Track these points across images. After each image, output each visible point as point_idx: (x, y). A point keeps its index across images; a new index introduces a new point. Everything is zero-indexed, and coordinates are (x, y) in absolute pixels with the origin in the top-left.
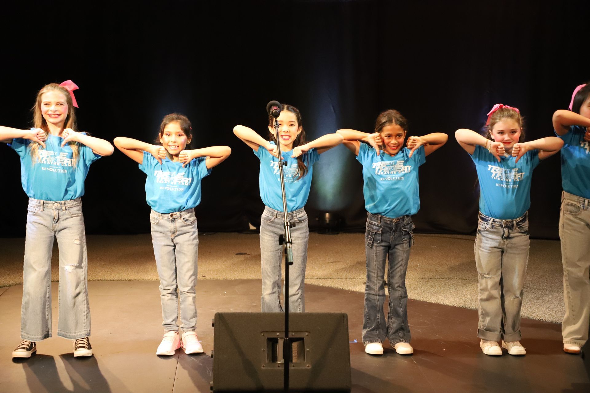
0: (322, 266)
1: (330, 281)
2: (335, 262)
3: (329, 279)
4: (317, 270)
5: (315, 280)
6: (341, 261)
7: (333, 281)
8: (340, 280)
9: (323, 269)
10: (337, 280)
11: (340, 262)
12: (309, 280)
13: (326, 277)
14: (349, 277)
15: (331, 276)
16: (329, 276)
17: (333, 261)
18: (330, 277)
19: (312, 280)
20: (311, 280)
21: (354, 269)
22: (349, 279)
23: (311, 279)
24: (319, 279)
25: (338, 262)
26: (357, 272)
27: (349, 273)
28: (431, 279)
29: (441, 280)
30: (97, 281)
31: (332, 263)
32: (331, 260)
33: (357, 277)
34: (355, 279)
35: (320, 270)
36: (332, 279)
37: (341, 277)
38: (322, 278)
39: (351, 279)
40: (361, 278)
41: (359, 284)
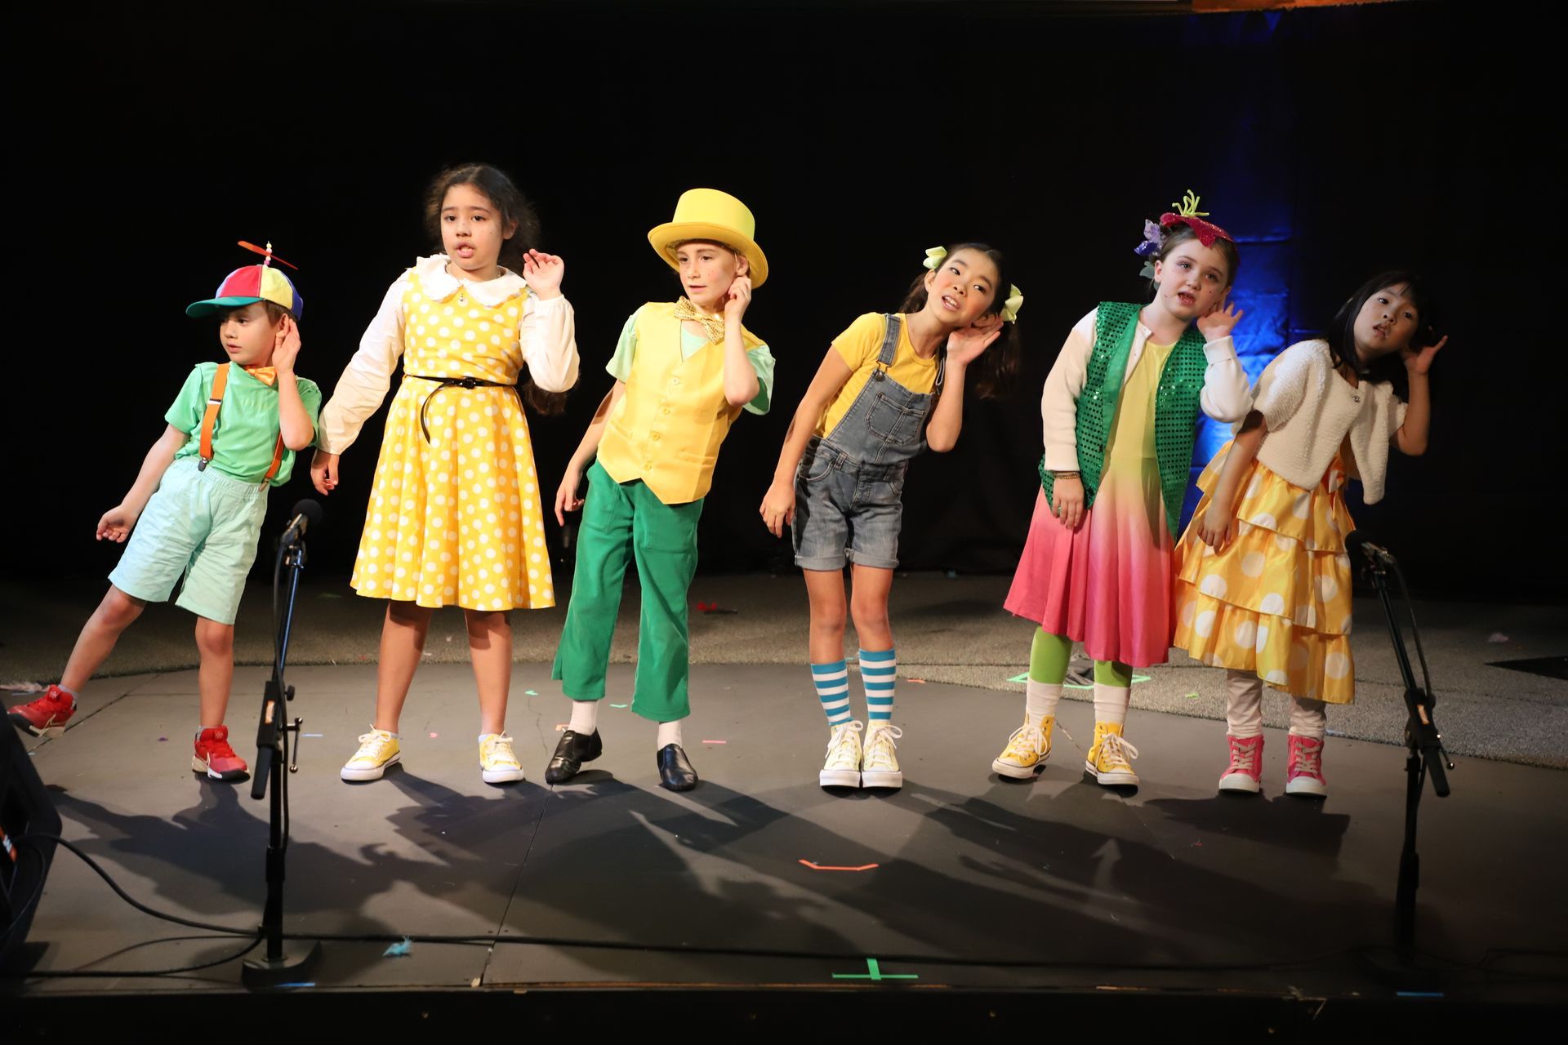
3: (928, 664)
7: (937, 669)
10: (948, 667)
13: (920, 661)
14: (977, 661)
15: (932, 658)
22: (977, 665)
24: (904, 664)
28: (1178, 667)
29: (1203, 669)
30: (367, 664)
33: (996, 662)
34: (990, 667)
35: (905, 646)
36: (935, 665)
37: (957, 662)
38: (912, 662)
39: (982, 665)
40: (1005, 663)
41: (1001, 675)
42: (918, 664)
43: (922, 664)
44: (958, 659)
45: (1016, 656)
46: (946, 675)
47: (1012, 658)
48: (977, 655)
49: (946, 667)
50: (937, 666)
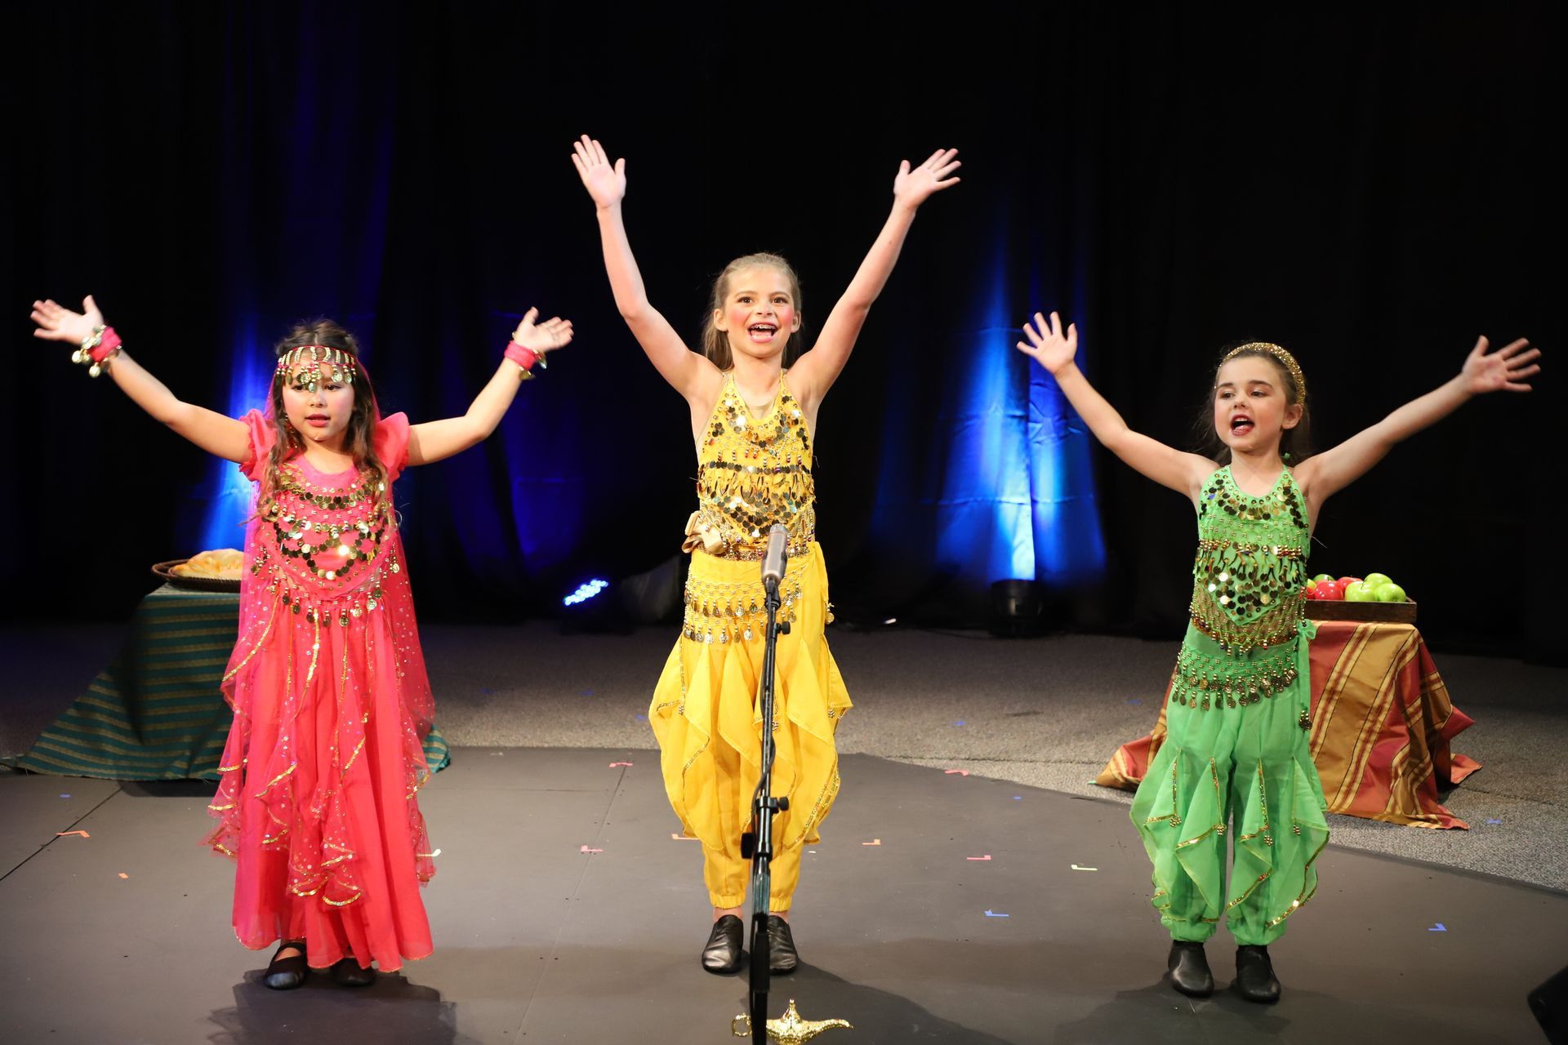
0: (987, 724)
1: (1000, 767)
2: (1027, 714)
3: (1000, 760)
4: (973, 736)
5: (960, 763)
6: (1043, 713)
7: (1009, 768)
8: (1027, 764)
9: (990, 732)
10: (1020, 764)
11: (1039, 713)
12: (945, 761)
13: (992, 756)
14: (1056, 757)
15: (1007, 752)
16: (1000, 753)
17: (1021, 712)
18: (1002, 756)
19: (954, 762)
20: (950, 762)
21: (1074, 735)
22: (1055, 762)
23: (951, 760)
24: (974, 760)
25: (1035, 713)
26: (1082, 744)
27: (1057, 746)
31: (1016, 718)
32: (1018, 708)
33: (1077, 759)
34: (1069, 764)
35: (980, 735)
36: (1008, 761)
37: (1033, 758)
38: (982, 757)
39: (1061, 762)
40: (1087, 760)
41: (1078, 777)
42: (989, 759)
43: (993, 759)
44: (1035, 754)
45: (1101, 751)
46: (1018, 776)
47: (1096, 753)
48: (1059, 747)
49: (1018, 764)
50: (1009, 763)
